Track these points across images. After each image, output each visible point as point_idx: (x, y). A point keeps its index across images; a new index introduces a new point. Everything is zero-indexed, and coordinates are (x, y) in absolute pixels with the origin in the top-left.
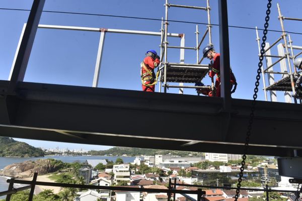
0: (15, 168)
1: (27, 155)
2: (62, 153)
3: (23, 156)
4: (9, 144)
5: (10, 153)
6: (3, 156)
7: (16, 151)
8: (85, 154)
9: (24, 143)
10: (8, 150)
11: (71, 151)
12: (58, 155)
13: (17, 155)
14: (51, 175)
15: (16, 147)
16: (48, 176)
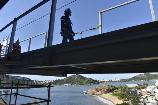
0: (93, 90)
1: (92, 83)
2: (107, 82)
3: (91, 84)
4: (84, 79)
5: (85, 83)
6: (83, 85)
7: (88, 82)
8: (119, 81)
9: (90, 78)
10: (84, 82)
11: (111, 80)
12: (105, 83)
13: (88, 84)
14: (111, 93)
15: (87, 80)
16: (110, 94)
